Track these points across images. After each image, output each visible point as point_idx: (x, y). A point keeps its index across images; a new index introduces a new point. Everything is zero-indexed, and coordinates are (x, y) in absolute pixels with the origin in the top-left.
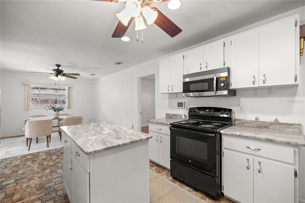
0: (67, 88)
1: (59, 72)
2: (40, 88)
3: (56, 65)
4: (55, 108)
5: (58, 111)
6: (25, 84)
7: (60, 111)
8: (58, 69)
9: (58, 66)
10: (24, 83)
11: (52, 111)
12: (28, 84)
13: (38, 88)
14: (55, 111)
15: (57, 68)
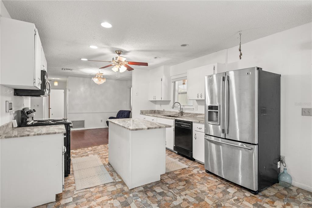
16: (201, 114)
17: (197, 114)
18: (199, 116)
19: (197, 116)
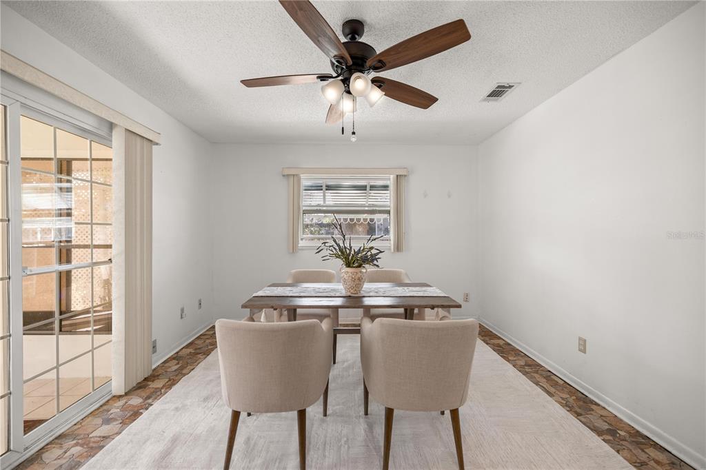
0: (391, 182)
2: (324, 188)
4: (350, 250)
5: (360, 266)
6: (288, 175)
7: (367, 266)
9: (353, 29)
10: (286, 172)
12: (294, 175)
14: (348, 265)
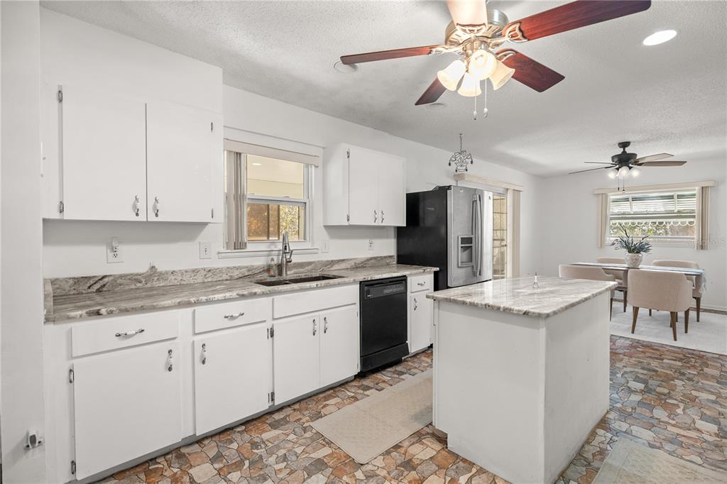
0: (696, 192)
1: (625, 160)
2: (631, 199)
3: (619, 144)
6: (598, 194)
8: (624, 152)
9: (624, 145)
10: (595, 193)
11: (625, 250)
12: (602, 194)
13: (627, 200)
15: (620, 151)
16: (343, 260)
17: (332, 261)
18: (337, 265)
19: (332, 267)
